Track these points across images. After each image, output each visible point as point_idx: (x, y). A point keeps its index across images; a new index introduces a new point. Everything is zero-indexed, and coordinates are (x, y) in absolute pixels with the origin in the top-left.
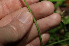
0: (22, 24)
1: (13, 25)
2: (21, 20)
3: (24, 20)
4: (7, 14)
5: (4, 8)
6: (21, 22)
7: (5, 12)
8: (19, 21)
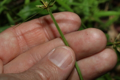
0: (57, 69)
1: (40, 70)
2: (54, 61)
3: (59, 62)
4: (24, 51)
5: (18, 41)
6: (55, 65)
7: (21, 48)
8: (51, 64)
